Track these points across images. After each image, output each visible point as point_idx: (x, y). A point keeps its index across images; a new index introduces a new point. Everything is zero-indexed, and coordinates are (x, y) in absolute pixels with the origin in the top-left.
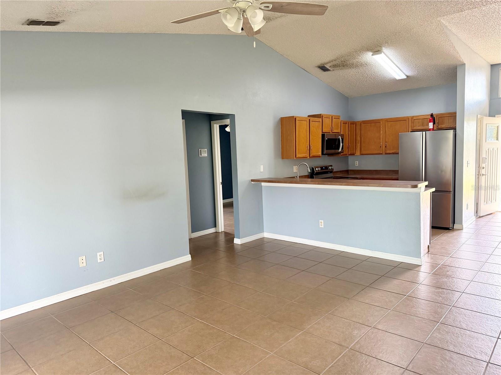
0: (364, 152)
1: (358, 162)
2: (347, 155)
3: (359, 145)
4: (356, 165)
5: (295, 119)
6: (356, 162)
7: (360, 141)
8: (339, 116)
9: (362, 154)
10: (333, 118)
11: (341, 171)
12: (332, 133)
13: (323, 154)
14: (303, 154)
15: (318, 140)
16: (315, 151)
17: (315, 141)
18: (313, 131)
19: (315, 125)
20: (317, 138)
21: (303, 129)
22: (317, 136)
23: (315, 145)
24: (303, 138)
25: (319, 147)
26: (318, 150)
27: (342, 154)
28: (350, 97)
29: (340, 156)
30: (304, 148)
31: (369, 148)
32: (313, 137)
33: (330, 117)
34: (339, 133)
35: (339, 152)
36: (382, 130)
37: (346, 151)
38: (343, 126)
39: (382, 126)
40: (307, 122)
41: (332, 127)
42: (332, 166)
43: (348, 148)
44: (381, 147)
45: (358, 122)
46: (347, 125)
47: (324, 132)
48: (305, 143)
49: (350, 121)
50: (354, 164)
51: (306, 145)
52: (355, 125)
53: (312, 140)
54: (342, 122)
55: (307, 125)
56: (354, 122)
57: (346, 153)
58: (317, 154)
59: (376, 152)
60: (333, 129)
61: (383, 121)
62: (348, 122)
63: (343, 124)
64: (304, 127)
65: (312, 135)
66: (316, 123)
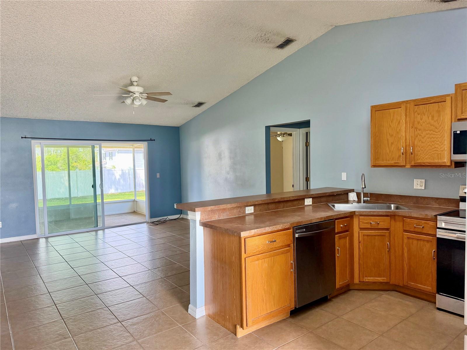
14: (389, 161)
15: (437, 135)
16: (426, 155)
17: (428, 138)
18: (421, 122)
19: (426, 109)
20: (434, 133)
21: (392, 122)
22: (436, 128)
23: (430, 145)
24: (392, 135)
25: (441, 148)
26: (440, 154)
30: (392, 151)
32: (420, 132)
40: (401, 110)
47: (462, 117)
48: (396, 143)
51: (398, 147)
53: (417, 137)
55: (401, 114)
58: (436, 162)
64: (393, 119)
65: (415, 128)
66: (430, 107)
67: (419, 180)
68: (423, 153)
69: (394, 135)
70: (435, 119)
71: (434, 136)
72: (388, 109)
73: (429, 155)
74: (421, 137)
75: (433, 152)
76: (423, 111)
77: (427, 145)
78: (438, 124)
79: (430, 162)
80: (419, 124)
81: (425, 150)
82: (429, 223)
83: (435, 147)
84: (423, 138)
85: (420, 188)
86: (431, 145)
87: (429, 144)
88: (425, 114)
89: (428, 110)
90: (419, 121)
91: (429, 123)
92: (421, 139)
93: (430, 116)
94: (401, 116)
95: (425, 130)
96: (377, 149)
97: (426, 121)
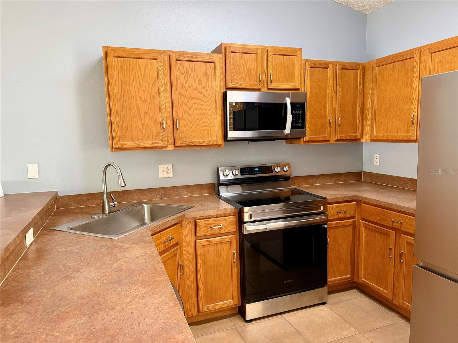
0: (377, 135)
1: (378, 155)
2: (329, 141)
3: (368, 117)
4: (375, 164)
6: (375, 155)
7: (370, 110)
8: (300, 50)
9: (374, 140)
10: (270, 53)
11: (332, 176)
12: (269, 89)
14: (142, 140)
15: (206, 106)
16: (195, 132)
17: (196, 109)
18: (186, 85)
19: (192, 69)
20: (202, 103)
22: (204, 96)
23: (198, 119)
24: (145, 100)
25: (211, 123)
26: (210, 130)
27: (306, 139)
28: (368, 11)
29: (303, 143)
30: (147, 125)
31: (388, 125)
32: (185, 100)
33: (259, 52)
34: (298, 90)
35: (285, 134)
36: (416, 78)
37: (325, 132)
38: (312, 74)
39: (417, 67)
40: (157, 63)
41: (269, 76)
42: (282, 166)
43: (333, 124)
44: (413, 124)
45: (369, 63)
46: (329, 71)
47: (233, 86)
48: (152, 113)
49: (341, 63)
50: (372, 161)
51: (156, 119)
52: (361, 71)
53: (181, 106)
54: (311, 64)
55: (158, 68)
56: (359, 64)
57: (327, 137)
58: (207, 140)
59: (402, 135)
60: (269, 79)
61: (421, 52)
62: (335, 64)
63: (311, 67)
64: (144, 75)
65: (179, 93)
66: (196, 65)
67: (165, 166)
68: (191, 128)
69: (148, 101)
70: (203, 84)
71: (203, 107)
72: (136, 58)
73: (198, 132)
74: (187, 106)
75: (202, 128)
76: (188, 71)
77: (195, 119)
78: (207, 91)
79: (200, 141)
80: (184, 88)
81: (193, 125)
82: (228, 218)
83: (205, 122)
84: (190, 109)
85: (167, 176)
86: (200, 118)
87: (196, 117)
88: (190, 76)
89: (193, 70)
90: (184, 85)
91: (196, 89)
92: (188, 110)
93: (197, 78)
94: (158, 72)
95: (192, 98)
96: (121, 121)
97: (192, 85)
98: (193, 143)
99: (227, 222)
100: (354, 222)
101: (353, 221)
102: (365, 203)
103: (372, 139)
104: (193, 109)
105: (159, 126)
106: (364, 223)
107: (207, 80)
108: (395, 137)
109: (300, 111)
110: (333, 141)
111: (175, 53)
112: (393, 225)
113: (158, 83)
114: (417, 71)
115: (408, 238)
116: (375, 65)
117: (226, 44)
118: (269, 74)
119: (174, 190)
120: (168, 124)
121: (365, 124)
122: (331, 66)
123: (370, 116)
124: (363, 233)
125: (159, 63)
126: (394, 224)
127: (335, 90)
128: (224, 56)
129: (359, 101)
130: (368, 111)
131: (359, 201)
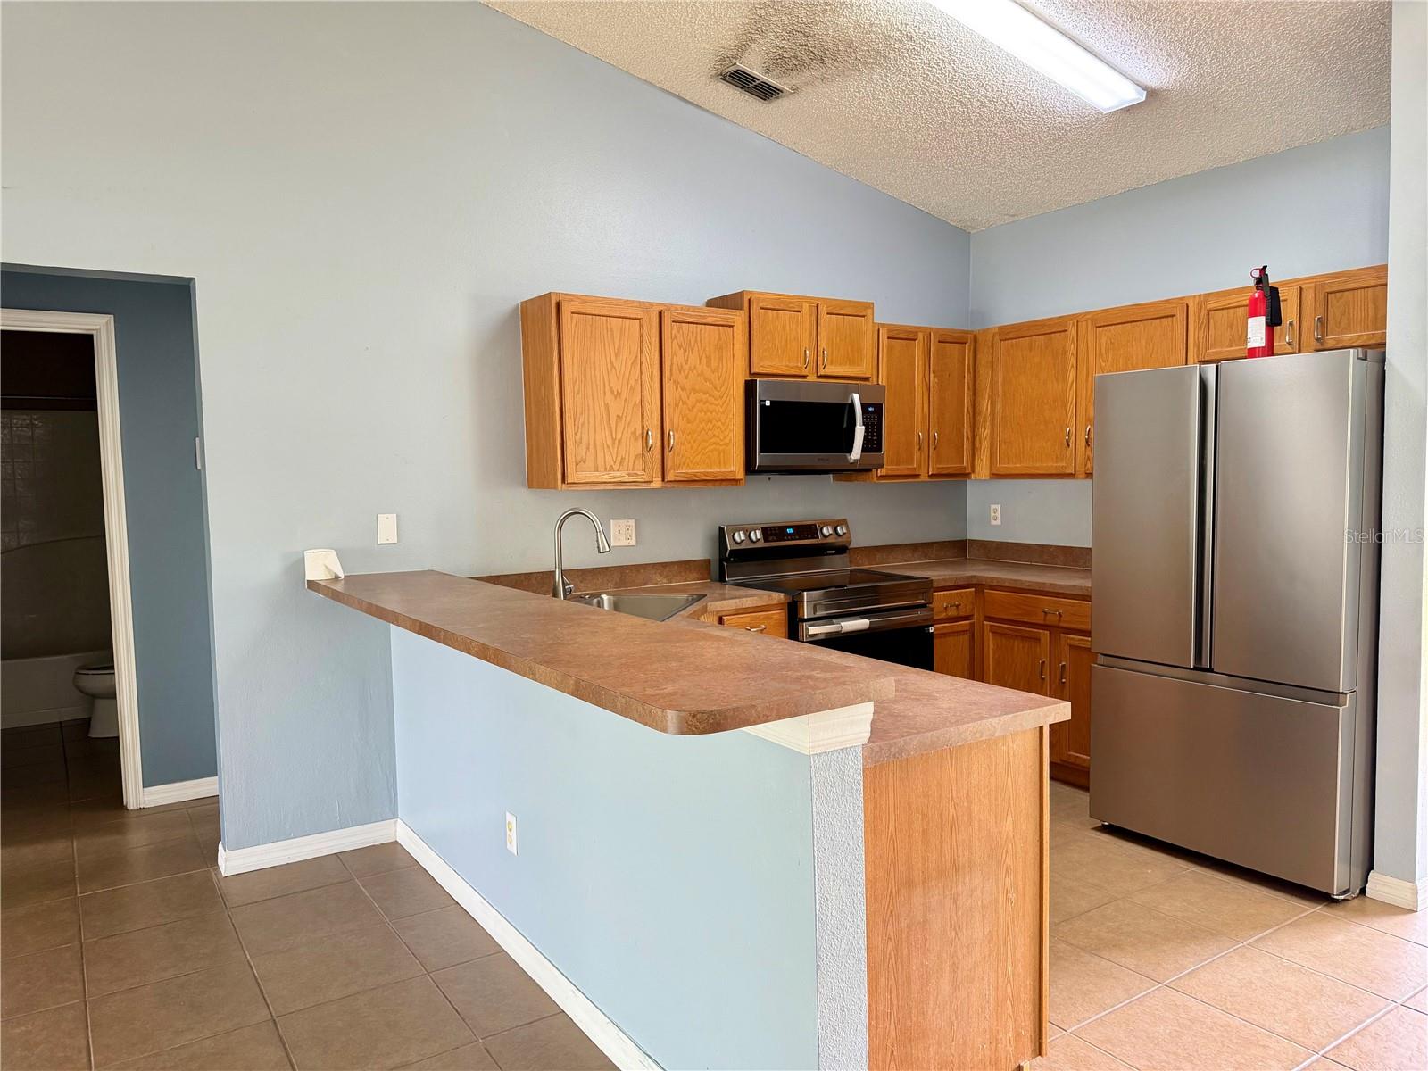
0: (1002, 466)
1: (1000, 506)
2: (918, 476)
3: (985, 433)
4: (993, 522)
5: (558, 305)
6: (993, 507)
7: (989, 419)
8: (870, 306)
9: (996, 476)
10: (823, 310)
11: (915, 547)
12: (819, 377)
13: (750, 468)
15: (717, 405)
16: (698, 455)
17: (701, 411)
18: (686, 367)
19: (696, 337)
20: (712, 400)
21: (616, 355)
22: (716, 388)
23: (703, 429)
24: (619, 394)
25: (725, 438)
26: (724, 452)
27: (881, 472)
28: (974, 228)
29: (875, 479)
30: (619, 441)
31: (1023, 447)
32: (684, 394)
33: (806, 307)
34: (866, 379)
35: (852, 461)
36: (1072, 366)
37: (913, 459)
38: (890, 349)
39: (1072, 348)
40: (641, 326)
41: (820, 353)
42: (835, 524)
43: (925, 445)
44: (1069, 446)
45: (985, 331)
46: (918, 347)
47: (762, 370)
48: (628, 418)
49: (937, 331)
50: (985, 518)
51: (635, 429)
52: (969, 346)
53: (677, 405)
54: (889, 331)
55: (641, 336)
56: (967, 332)
57: (915, 469)
58: (716, 470)
59: (1050, 466)
60: (820, 358)
61: (1080, 324)
62: (928, 333)
63: (889, 338)
64: (619, 346)
65: (674, 382)
66: (703, 332)
67: (623, 523)
68: (691, 448)
69: (624, 396)
70: (714, 364)
71: (712, 408)
72: (607, 317)
73: (703, 454)
74: (686, 405)
75: (710, 448)
76: (690, 341)
77: (698, 429)
78: (719, 379)
80: (682, 372)
82: (768, 615)
83: (714, 436)
84: (690, 410)
85: (626, 543)
86: (706, 428)
87: (701, 426)
88: (692, 350)
89: (699, 339)
90: (682, 366)
91: (702, 374)
92: (687, 412)
93: (704, 356)
94: (641, 342)
95: (694, 391)
96: (579, 434)
97: (695, 367)
98: (695, 476)
99: (772, 622)
100: (972, 625)
101: (971, 623)
102: (992, 587)
103: (993, 474)
104: (695, 410)
105: (640, 443)
106: (991, 625)
107: (721, 359)
108: (1037, 468)
109: (874, 418)
110: (924, 478)
111: (669, 307)
112: (1045, 620)
113: (641, 364)
114: (1073, 354)
115: (1072, 639)
116: (997, 338)
117: (751, 292)
118: (820, 349)
119: (638, 571)
120: (655, 439)
121: (977, 445)
122: (920, 336)
123: (988, 431)
124: (990, 644)
125: (645, 327)
126: (1048, 617)
127: (927, 380)
128: (747, 314)
129: (968, 403)
130: (985, 422)
131: (979, 586)
